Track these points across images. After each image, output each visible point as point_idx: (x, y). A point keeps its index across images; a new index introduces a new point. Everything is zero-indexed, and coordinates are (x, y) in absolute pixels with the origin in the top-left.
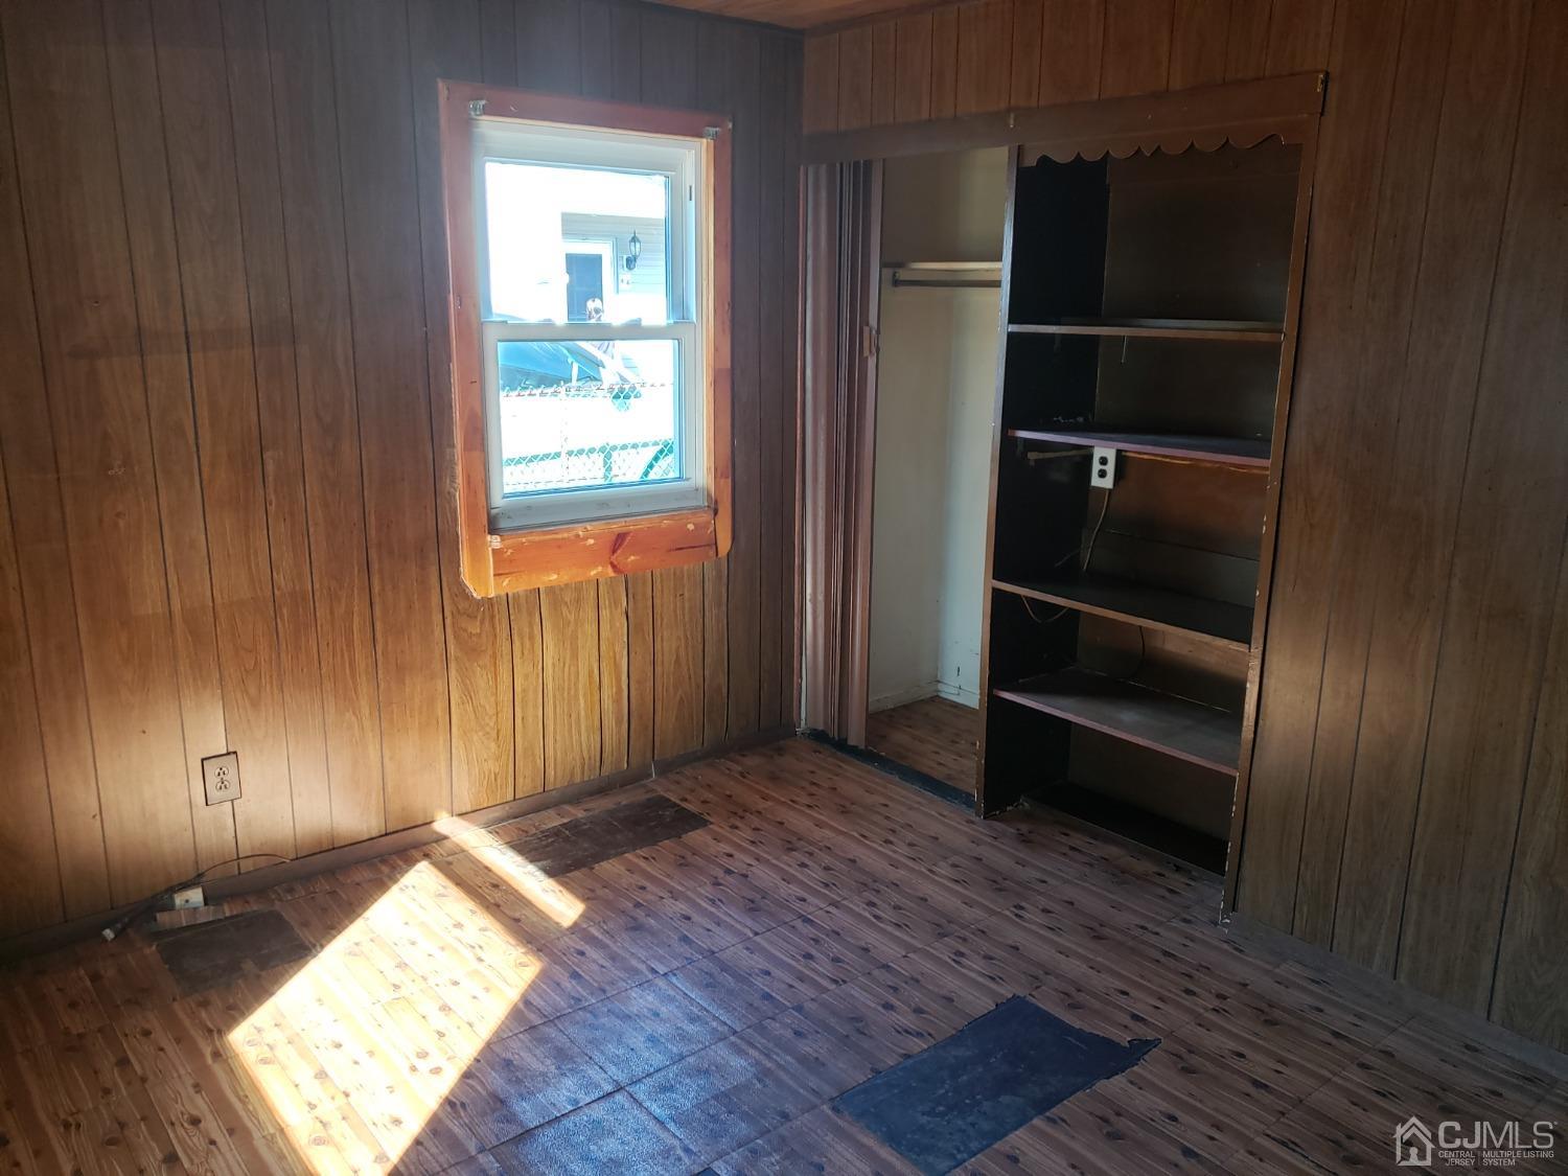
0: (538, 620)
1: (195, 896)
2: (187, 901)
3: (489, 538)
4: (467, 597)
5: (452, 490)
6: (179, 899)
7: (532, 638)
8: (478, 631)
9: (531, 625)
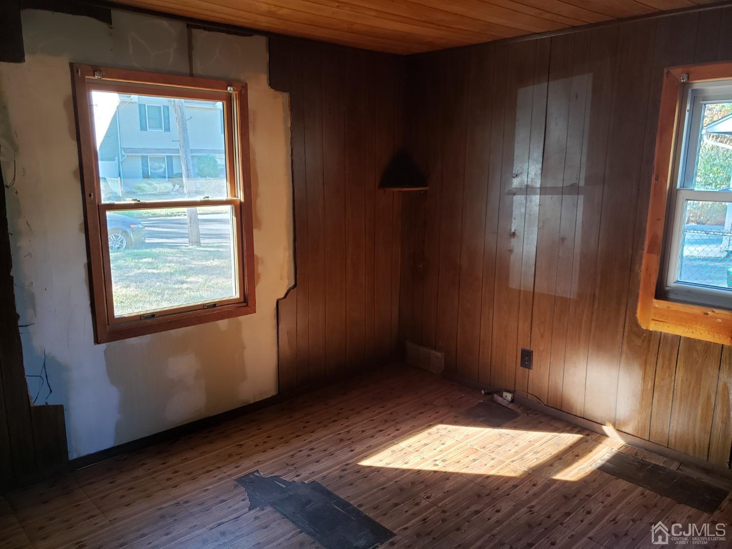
0: (676, 352)
1: (509, 396)
2: (506, 396)
3: (655, 301)
4: (638, 326)
5: (639, 271)
6: (505, 394)
7: (670, 360)
8: (640, 344)
9: (671, 354)
